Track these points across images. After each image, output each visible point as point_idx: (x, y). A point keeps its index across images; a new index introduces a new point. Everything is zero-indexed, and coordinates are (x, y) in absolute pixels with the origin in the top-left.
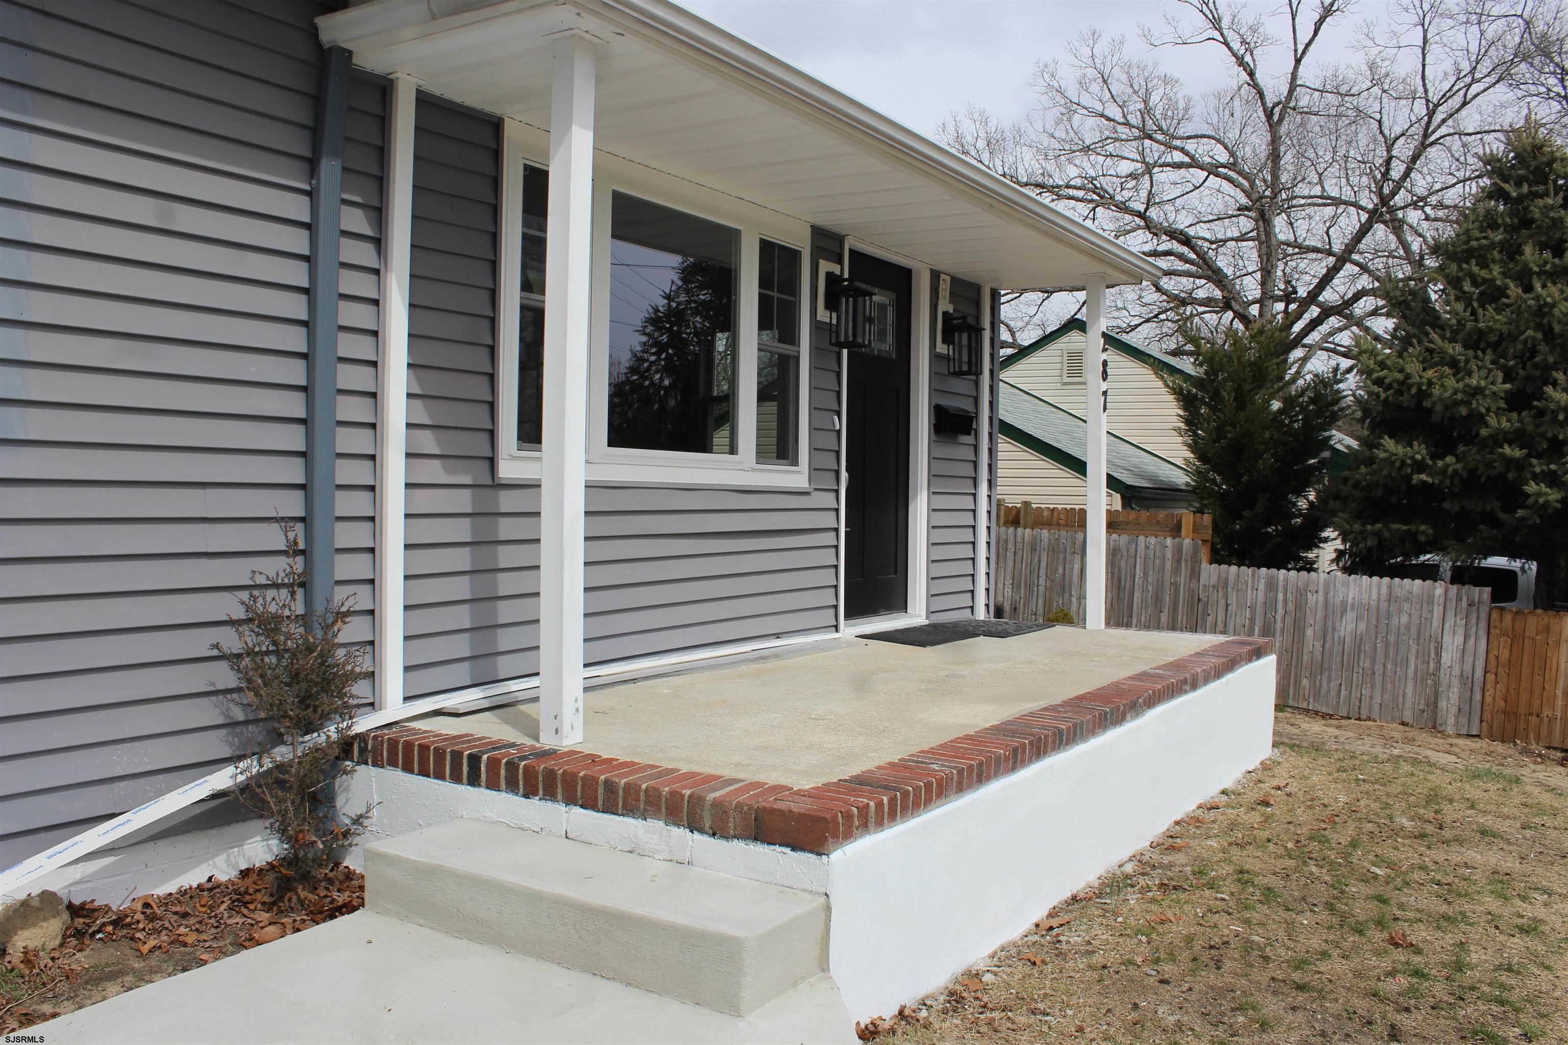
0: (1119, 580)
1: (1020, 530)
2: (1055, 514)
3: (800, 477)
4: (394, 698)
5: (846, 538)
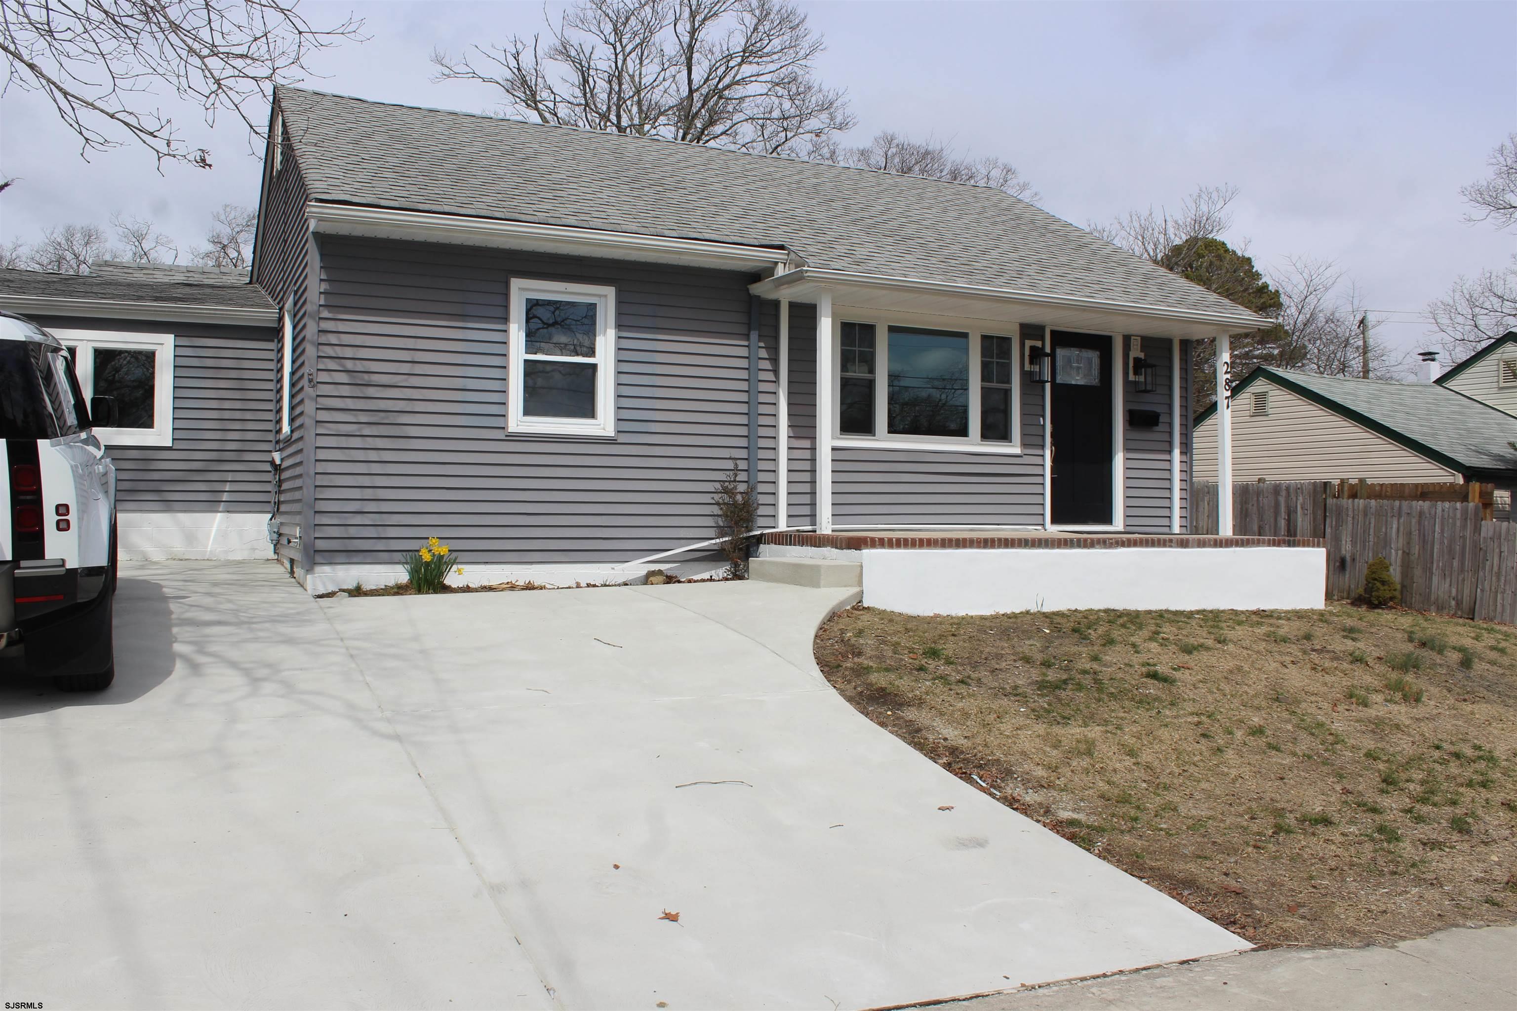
0: (1424, 535)
1: (1356, 500)
2: (1384, 488)
3: (1014, 448)
4: (782, 526)
5: (1053, 480)
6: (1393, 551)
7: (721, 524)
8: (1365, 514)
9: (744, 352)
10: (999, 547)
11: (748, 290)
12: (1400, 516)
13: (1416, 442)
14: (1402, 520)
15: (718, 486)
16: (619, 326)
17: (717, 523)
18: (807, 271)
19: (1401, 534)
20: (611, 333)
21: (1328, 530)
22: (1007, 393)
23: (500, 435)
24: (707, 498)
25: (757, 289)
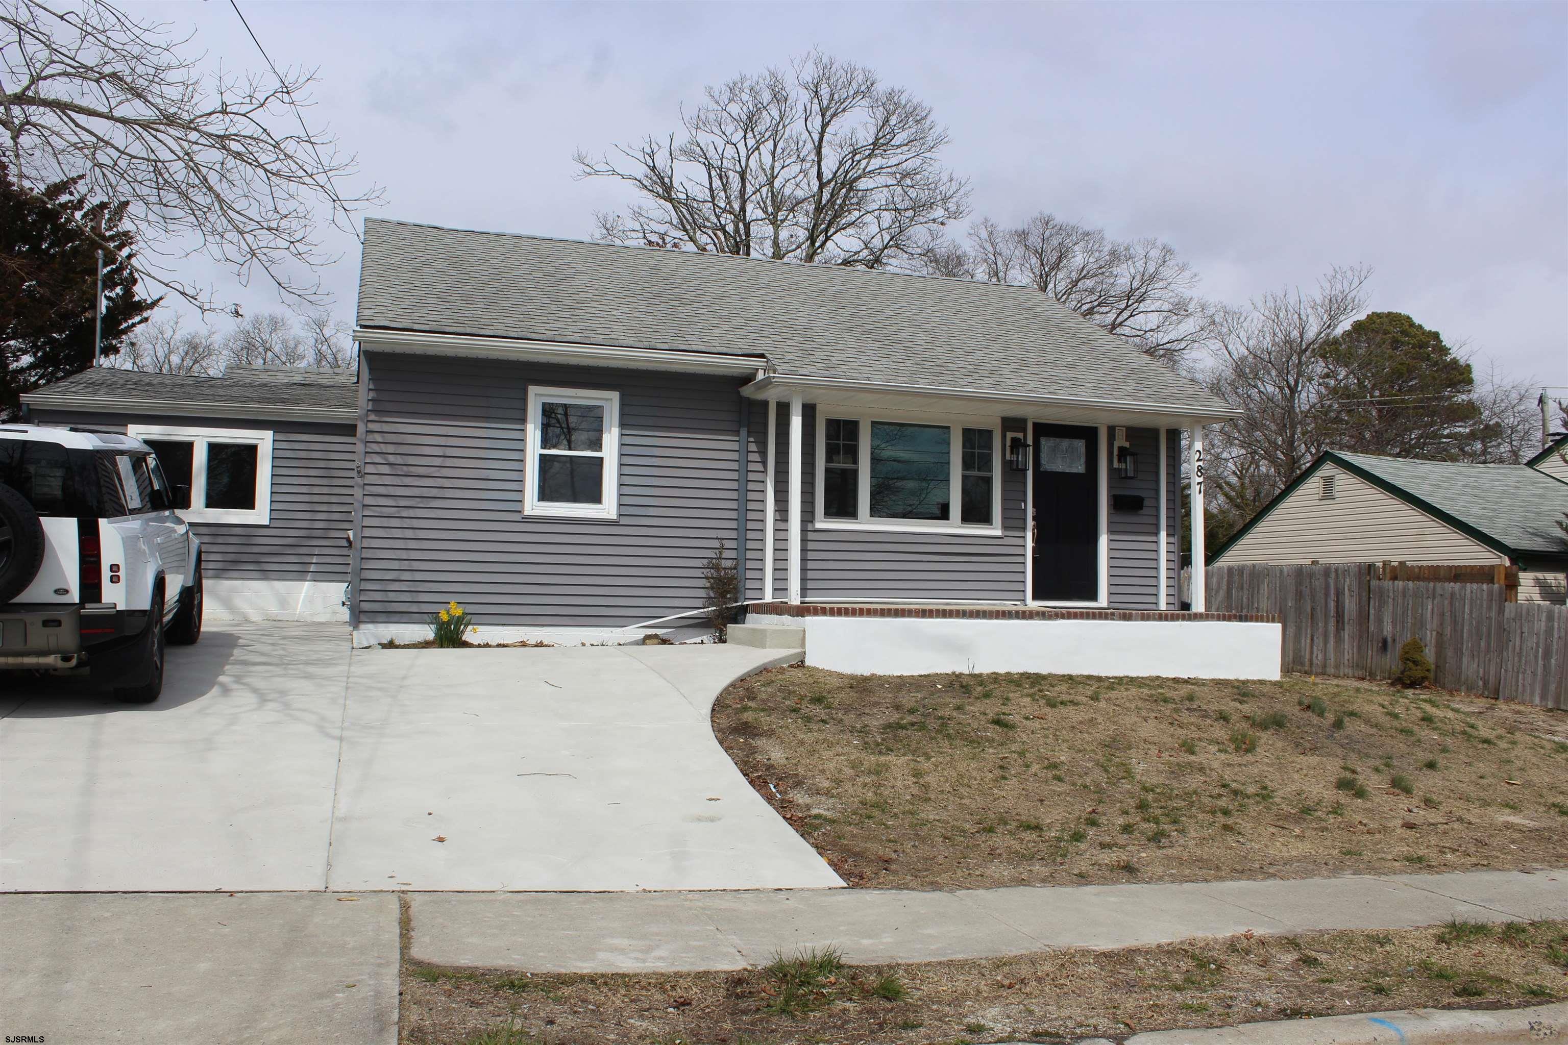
0: (1455, 616)
1: (1396, 582)
2: (1422, 570)
3: (995, 530)
4: (768, 598)
5: (1035, 560)
6: (1428, 632)
7: (712, 595)
8: (1404, 596)
9: (735, 446)
10: (937, 617)
11: (739, 392)
12: (1434, 598)
13: (1467, 524)
14: (1435, 602)
15: (705, 562)
16: (622, 425)
17: (708, 594)
18: (774, 377)
19: (1435, 616)
20: (616, 431)
21: (1372, 611)
22: (988, 481)
23: (517, 517)
24: (698, 573)
25: (747, 391)
